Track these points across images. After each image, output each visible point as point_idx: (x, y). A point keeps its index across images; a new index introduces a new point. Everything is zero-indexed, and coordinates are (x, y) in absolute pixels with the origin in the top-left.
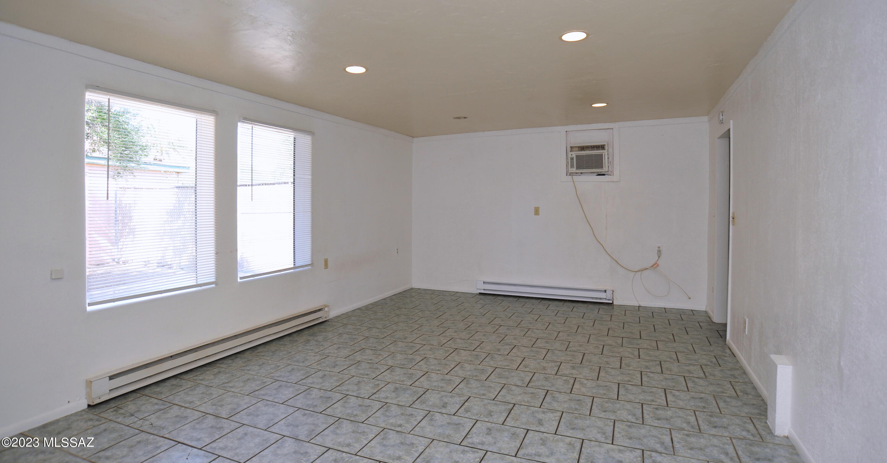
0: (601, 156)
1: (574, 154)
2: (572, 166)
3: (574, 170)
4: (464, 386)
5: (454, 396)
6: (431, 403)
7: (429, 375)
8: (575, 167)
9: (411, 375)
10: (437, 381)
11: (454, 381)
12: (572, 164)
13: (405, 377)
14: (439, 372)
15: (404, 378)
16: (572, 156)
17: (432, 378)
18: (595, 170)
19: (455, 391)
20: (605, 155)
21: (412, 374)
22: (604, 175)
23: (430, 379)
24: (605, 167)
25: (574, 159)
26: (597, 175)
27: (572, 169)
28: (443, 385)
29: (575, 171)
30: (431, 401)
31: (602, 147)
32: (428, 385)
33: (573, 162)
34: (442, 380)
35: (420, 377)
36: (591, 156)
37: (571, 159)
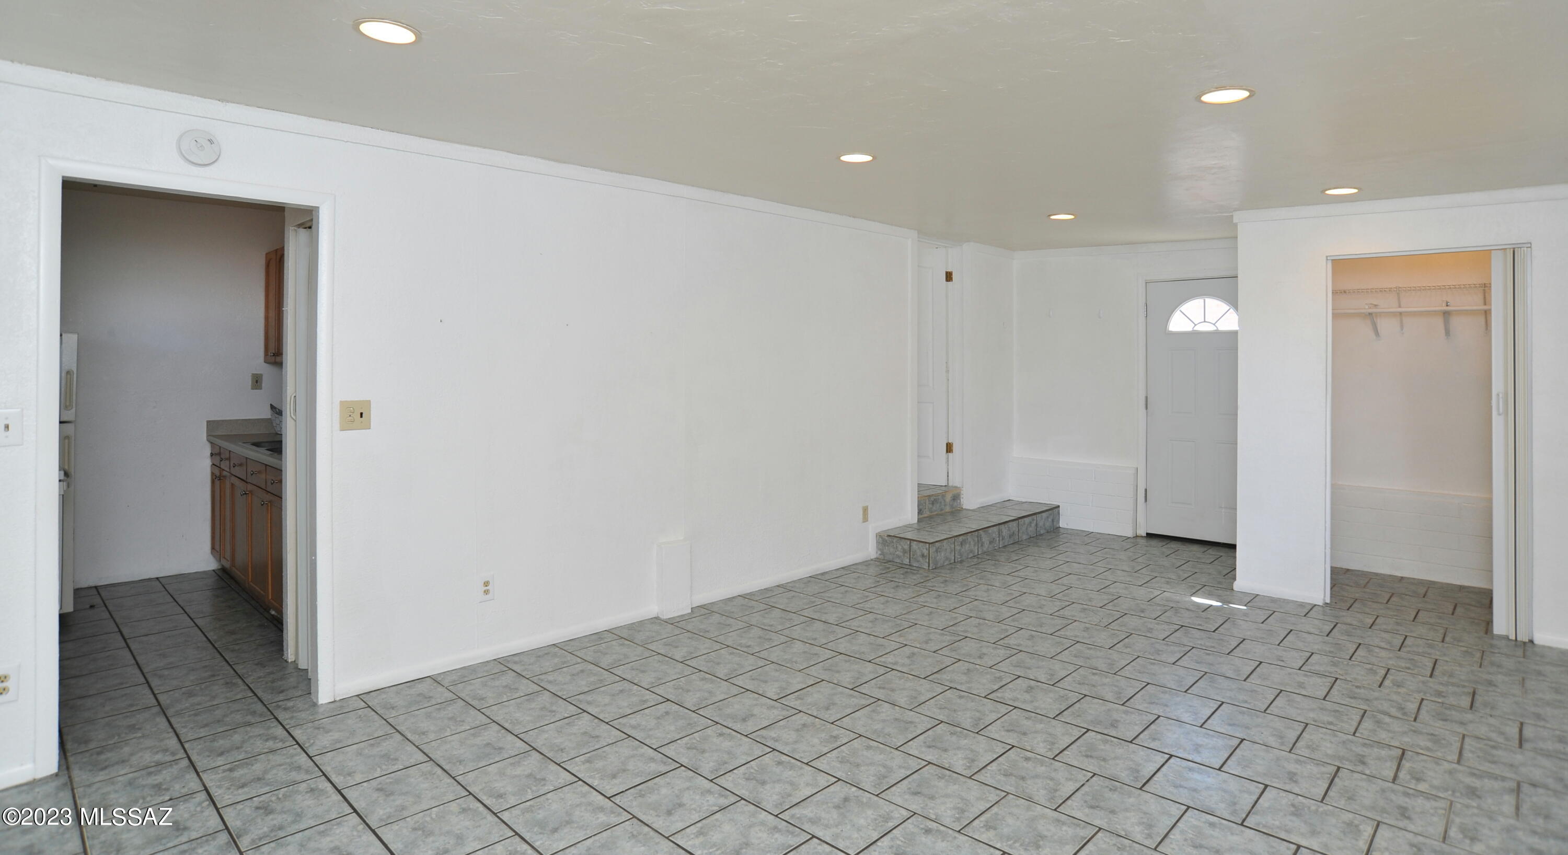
4: (988, 715)
5: (1011, 699)
6: (1051, 695)
7: (1050, 750)
9: (1089, 753)
10: (1036, 732)
11: (1003, 727)
13: (1102, 750)
14: (1029, 754)
15: (1103, 747)
17: (1045, 741)
19: (1007, 709)
21: (1087, 756)
23: (1050, 739)
28: (1025, 722)
30: (1051, 698)
32: (1054, 726)
34: (1025, 734)
35: (1070, 747)
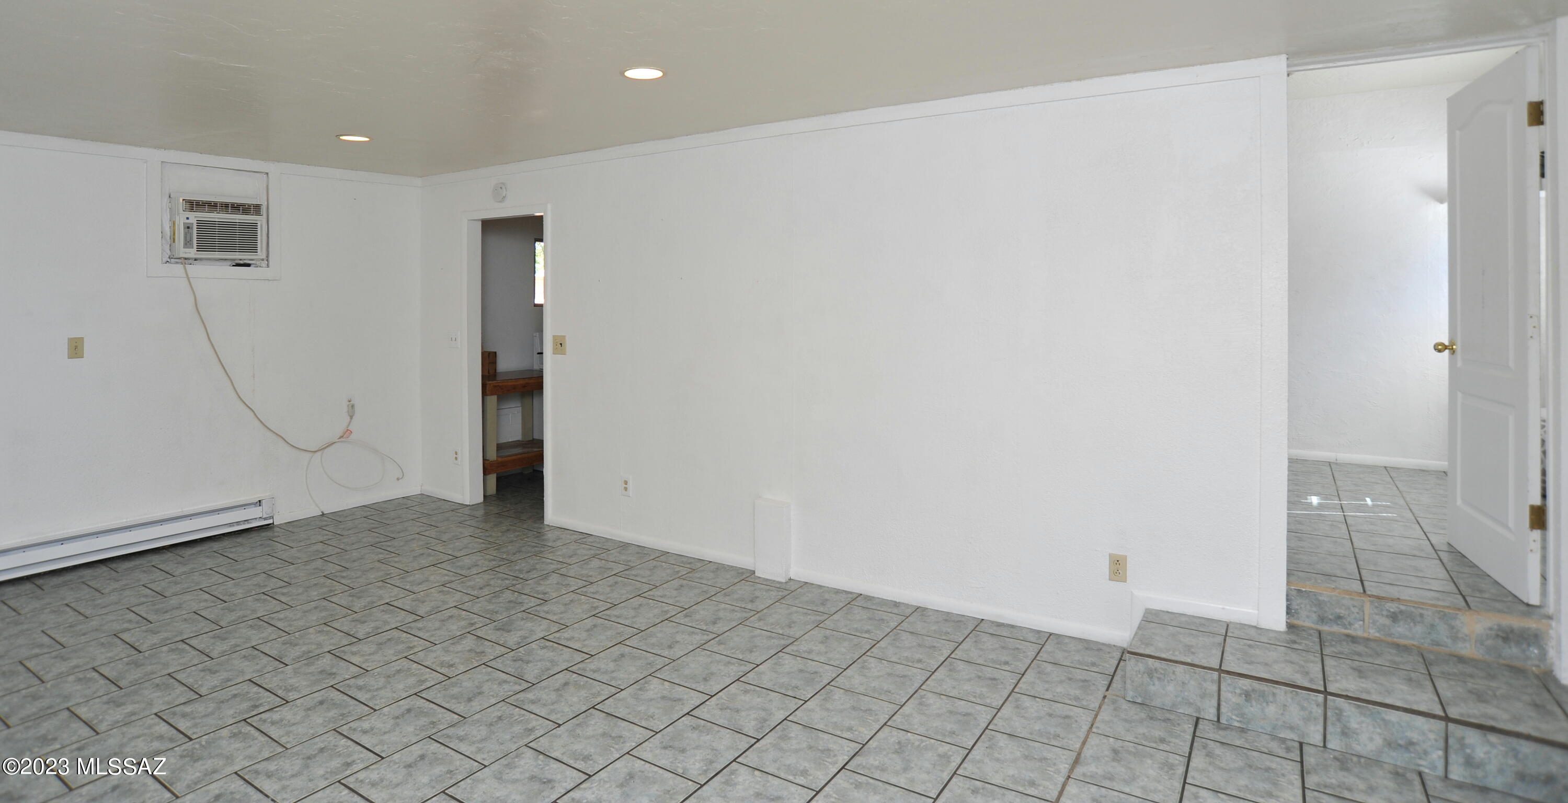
0: (254, 226)
1: (194, 217)
2: (188, 243)
3: (192, 252)
8: (195, 247)
12: (188, 239)
16: (188, 221)
18: (239, 255)
20: (261, 226)
22: (249, 265)
24: (262, 251)
25: (192, 228)
26: (233, 266)
27: (187, 250)
29: (195, 254)
31: (257, 209)
33: (191, 234)
36: (232, 225)
37: (184, 228)
